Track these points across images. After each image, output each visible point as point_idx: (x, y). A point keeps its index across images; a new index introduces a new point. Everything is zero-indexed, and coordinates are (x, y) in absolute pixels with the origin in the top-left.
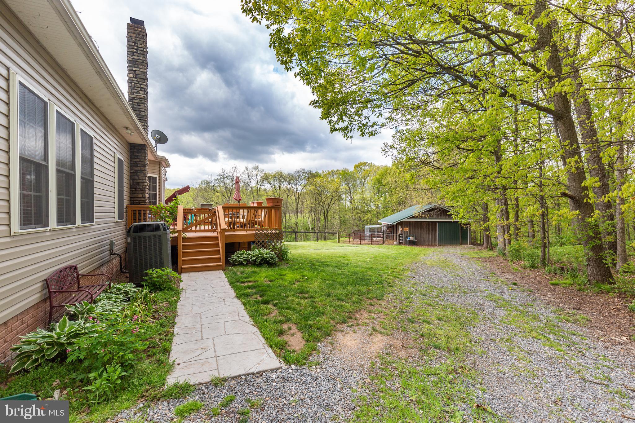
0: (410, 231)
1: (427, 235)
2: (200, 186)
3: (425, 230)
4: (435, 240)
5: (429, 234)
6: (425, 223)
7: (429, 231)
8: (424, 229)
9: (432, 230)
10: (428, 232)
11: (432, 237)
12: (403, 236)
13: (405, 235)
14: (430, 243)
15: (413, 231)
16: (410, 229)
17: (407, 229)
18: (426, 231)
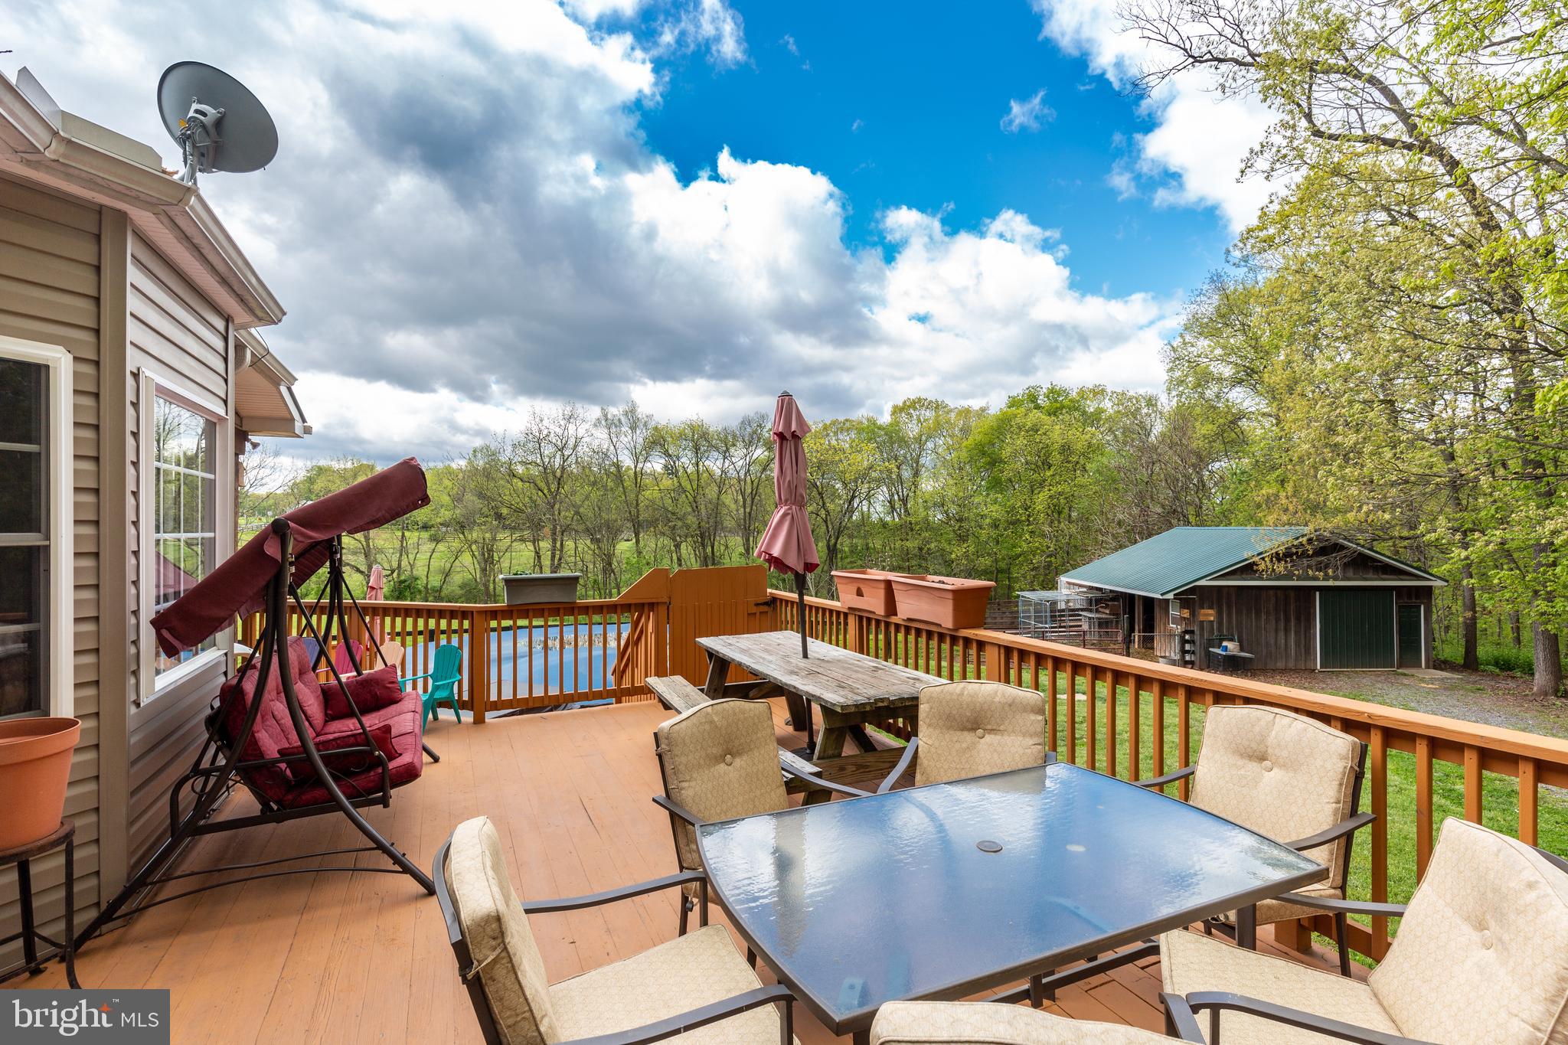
0: (1220, 623)
1: (1282, 635)
2: (470, 462)
3: (1272, 618)
4: (1309, 650)
5: (1287, 631)
6: (1272, 592)
7: (1287, 620)
8: (1268, 613)
9: (1298, 619)
10: (1282, 625)
11: (1298, 644)
12: (1197, 637)
13: (1202, 635)
14: (1291, 665)
15: (1230, 622)
16: (1220, 614)
17: (1209, 615)
18: (1277, 620)
